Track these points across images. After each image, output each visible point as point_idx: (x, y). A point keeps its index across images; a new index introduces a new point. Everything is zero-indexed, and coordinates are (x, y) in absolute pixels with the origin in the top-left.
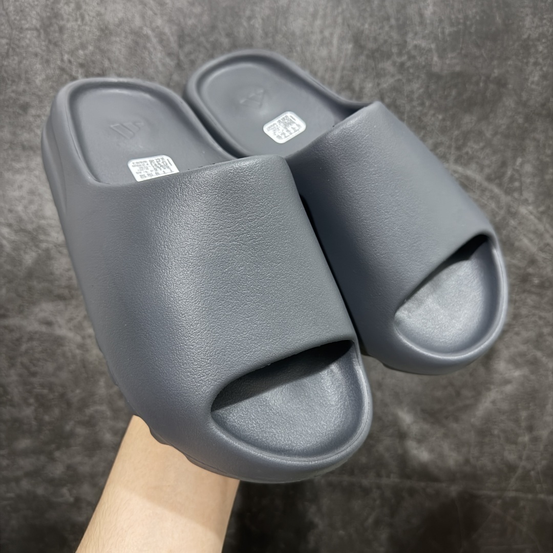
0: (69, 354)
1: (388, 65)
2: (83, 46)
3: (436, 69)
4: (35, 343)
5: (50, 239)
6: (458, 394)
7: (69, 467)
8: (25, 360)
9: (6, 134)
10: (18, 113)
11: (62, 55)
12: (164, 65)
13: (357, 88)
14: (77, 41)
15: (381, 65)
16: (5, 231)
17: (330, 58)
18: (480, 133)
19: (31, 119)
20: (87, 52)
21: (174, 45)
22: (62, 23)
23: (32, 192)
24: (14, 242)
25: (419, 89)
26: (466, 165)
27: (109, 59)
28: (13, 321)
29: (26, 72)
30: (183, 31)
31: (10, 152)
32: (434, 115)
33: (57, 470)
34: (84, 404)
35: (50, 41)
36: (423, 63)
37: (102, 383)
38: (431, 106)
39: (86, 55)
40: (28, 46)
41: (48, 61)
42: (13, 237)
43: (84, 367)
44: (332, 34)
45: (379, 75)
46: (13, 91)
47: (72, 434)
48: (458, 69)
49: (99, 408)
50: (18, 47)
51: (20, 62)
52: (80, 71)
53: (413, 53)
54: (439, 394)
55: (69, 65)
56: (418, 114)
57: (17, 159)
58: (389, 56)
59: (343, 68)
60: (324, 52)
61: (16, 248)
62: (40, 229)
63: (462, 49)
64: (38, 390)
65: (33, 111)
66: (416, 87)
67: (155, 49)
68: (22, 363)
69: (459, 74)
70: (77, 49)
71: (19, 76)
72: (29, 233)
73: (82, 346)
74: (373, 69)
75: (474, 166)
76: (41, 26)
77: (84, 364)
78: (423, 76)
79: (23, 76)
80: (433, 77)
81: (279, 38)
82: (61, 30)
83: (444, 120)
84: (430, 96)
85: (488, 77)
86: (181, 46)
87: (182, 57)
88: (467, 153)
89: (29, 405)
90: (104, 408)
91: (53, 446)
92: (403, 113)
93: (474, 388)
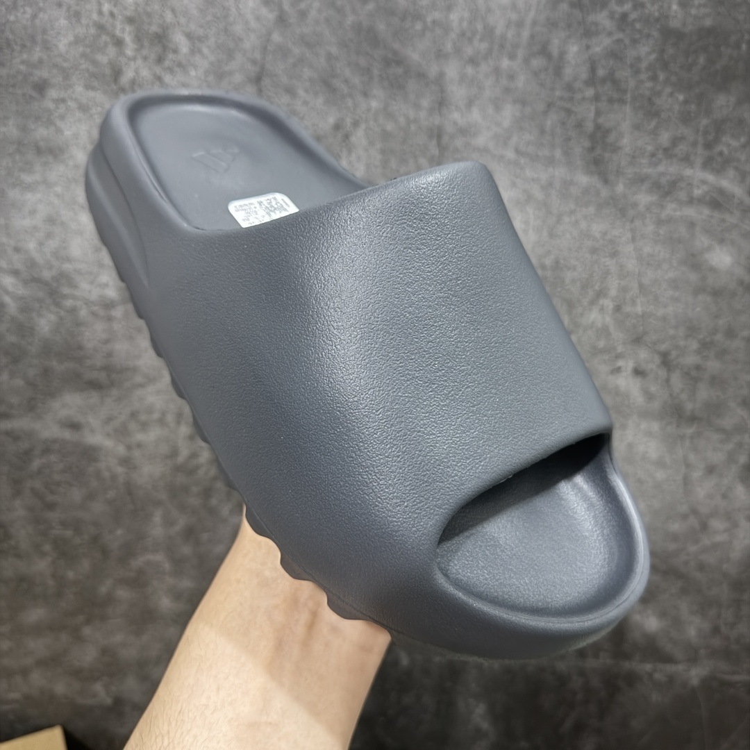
0: (106, 474)
1: (602, 18)
3: (675, 24)
4: (53, 458)
5: (77, 293)
6: (704, 526)
7: (105, 651)
8: (38, 484)
9: (11, 129)
10: (31, 97)
11: (100, 4)
12: (258, 19)
13: (555, 52)
15: (591, 18)
16: (9, 281)
17: (514, 7)
18: (741, 123)
19: (51, 105)
23: (51, 220)
24: (21, 298)
25: (649, 53)
26: (719, 171)
27: (173, 11)
28: (20, 423)
29: (44, 32)
31: (17, 157)
32: (671, 95)
33: (87, 656)
34: (129, 552)
36: (657, 14)
37: (157, 518)
38: (667, 80)
41: (77, 15)
42: (21, 291)
43: (130, 493)
45: (589, 32)
46: (23, 62)
47: (109, 600)
48: (708, 22)
49: (151, 557)
51: (34, 16)
52: (128, 28)
54: (676, 527)
55: (111, 20)
56: (647, 93)
57: (28, 167)
58: (604, 3)
59: (534, 23)
61: (25, 309)
62: (64, 278)
64: (57, 531)
65: (53, 93)
66: (645, 51)
68: (33, 490)
69: (710, 32)
71: (33, 39)
72: (46, 284)
73: (126, 462)
74: (579, 23)
75: (731, 173)
77: (130, 489)
78: (655, 34)
79: (39, 38)
80: (668, 34)
83: (686, 102)
84: (665, 66)
87: (286, 7)
88: (721, 154)
89: (43, 555)
90: (159, 557)
91: (81, 618)
92: (625, 92)
93: (728, 516)
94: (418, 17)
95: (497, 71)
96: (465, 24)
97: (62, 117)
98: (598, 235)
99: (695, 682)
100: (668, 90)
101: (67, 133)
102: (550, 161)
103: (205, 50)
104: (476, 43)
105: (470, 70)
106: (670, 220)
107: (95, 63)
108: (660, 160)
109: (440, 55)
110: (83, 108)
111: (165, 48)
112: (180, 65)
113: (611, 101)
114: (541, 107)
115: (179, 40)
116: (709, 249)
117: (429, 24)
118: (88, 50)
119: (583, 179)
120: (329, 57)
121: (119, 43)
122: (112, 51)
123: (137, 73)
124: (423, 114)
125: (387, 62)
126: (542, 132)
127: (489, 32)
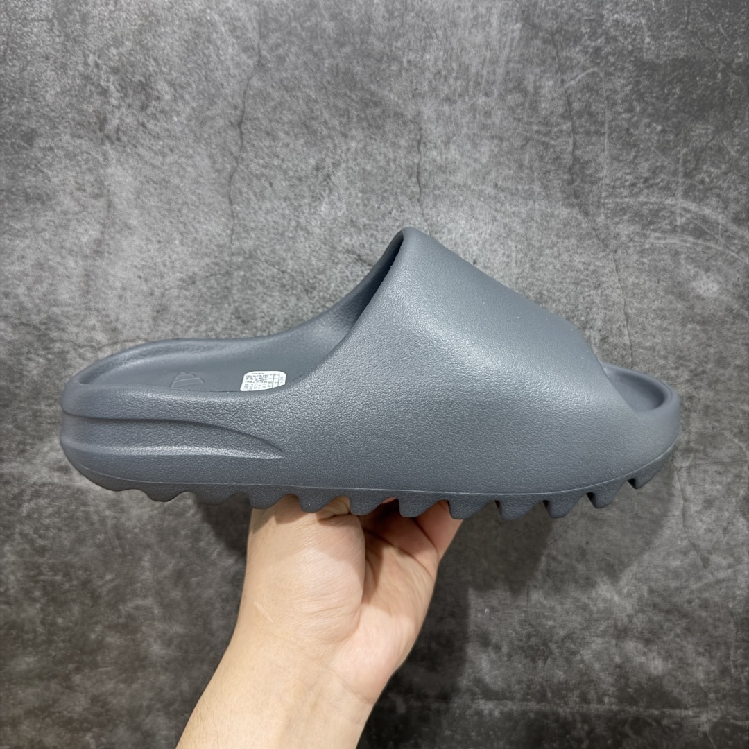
0: (95, 518)
1: (575, 53)
2: (117, 42)
3: (648, 56)
4: (43, 501)
5: (65, 336)
7: (95, 700)
8: (27, 529)
10: (19, 146)
11: (85, 56)
12: (238, 65)
13: (531, 89)
14: (109, 35)
15: (564, 54)
17: (488, 45)
18: (721, 150)
19: (40, 155)
20: (123, 50)
21: (253, 35)
22: (84, 9)
23: (40, 266)
24: (10, 342)
25: (624, 86)
26: (700, 200)
27: (155, 60)
28: (12, 467)
29: (32, 84)
30: (266, 13)
31: (6, 205)
32: (649, 125)
33: (78, 705)
34: (119, 596)
35: (67, 36)
36: (630, 47)
37: (146, 563)
38: (644, 111)
39: (121, 55)
40: (35, 45)
41: (64, 67)
42: (10, 335)
43: (118, 537)
44: (489, 9)
45: (563, 68)
46: (11, 114)
47: (100, 645)
48: (682, 54)
49: (139, 602)
50: (21, 47)
51: (23, 69)
52: (112, 78)
53: (613, 32)
55: (95, 70)
56: (625, 125)
57: (17, 215)
58: (577, 39)
59: (508, 61)
60: (479, 38)
61: (15, 353)
62: (53, 321)
63: (687, 23)
64: (48, 576)
65: (41, 143)
66: (620, 83)
67: (224, 41)
68: (23, 535)
69: (684, 62)
70: (108, 47)
71: (21, 91)
72: (35, 328)
74: (554, 58)
75: (713, 201)
76: (54, 14)
77: (119, 532)
78: (630, 66)
79: (27, 90)
80: (642, 66)
81: (410, 17)
82: (84, 19)
83: (663, 131)
84: (641, 98)
85: (728, 65)
86: (262, 36)
87: (264, 53)
88: (702, 182)
89: (34, 600)
90: (149, 602)
91: (71, 666)
92: (602, 124)
93: (730, 551)
94: (394, 58)
95: (473, 108)
96: (440, 63)
97: (50, 165)
98: (581, 267)
99: (706, 728)
100: (646, 120)
101: (55, 180)
102: (530, 195)
103: (187, 97)
104: (451, 81)
105: (446, 108)
106: (653, 249)
107: (80, 112)
108: (641, 190)
109: (416, 95)
110: (70, 156)
111: (148, 96)
112: (162, 112)
113: (588, 133)
114: (518, 142)
115: (162, 87)
116: (695, 277)
117: (405, 64)
118: (74, 100)
119: (564, 212)
120: (308, 100)
121: (104, 92)
122: (97, 100)
123: (121, 119)
124: (401, 153)
125: (365, 104)
126: (521, 166)
127: (464, 70)
